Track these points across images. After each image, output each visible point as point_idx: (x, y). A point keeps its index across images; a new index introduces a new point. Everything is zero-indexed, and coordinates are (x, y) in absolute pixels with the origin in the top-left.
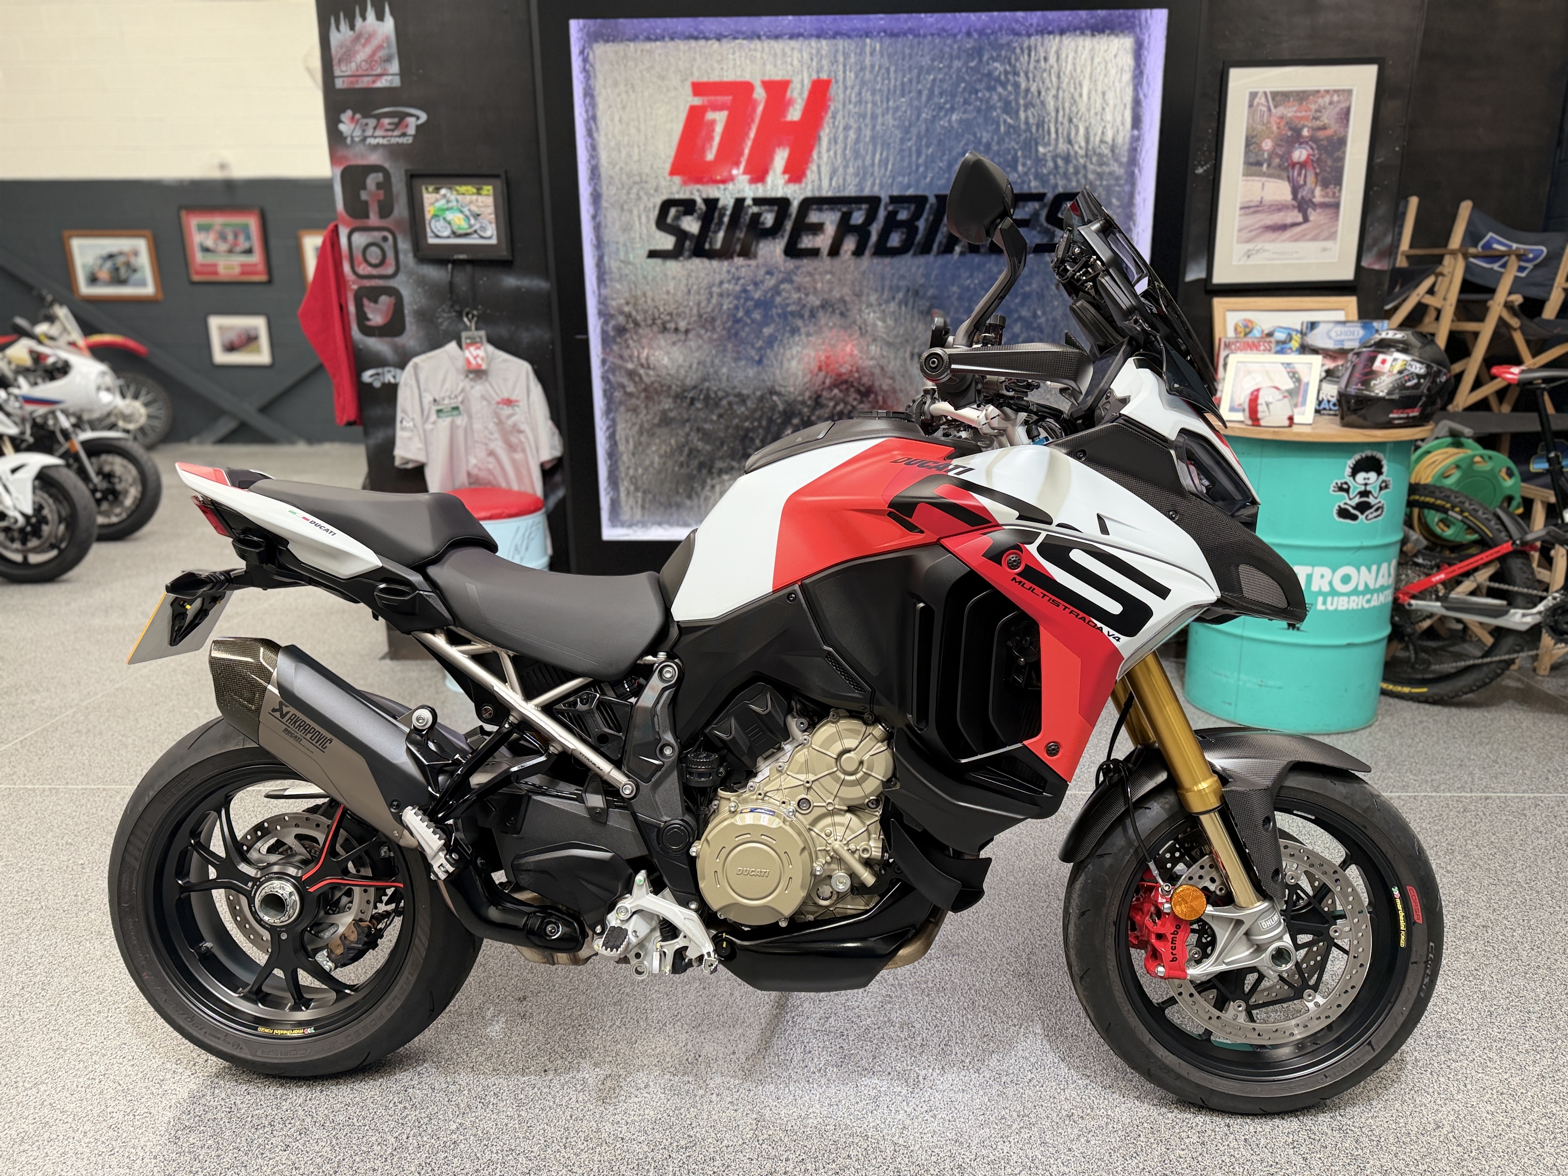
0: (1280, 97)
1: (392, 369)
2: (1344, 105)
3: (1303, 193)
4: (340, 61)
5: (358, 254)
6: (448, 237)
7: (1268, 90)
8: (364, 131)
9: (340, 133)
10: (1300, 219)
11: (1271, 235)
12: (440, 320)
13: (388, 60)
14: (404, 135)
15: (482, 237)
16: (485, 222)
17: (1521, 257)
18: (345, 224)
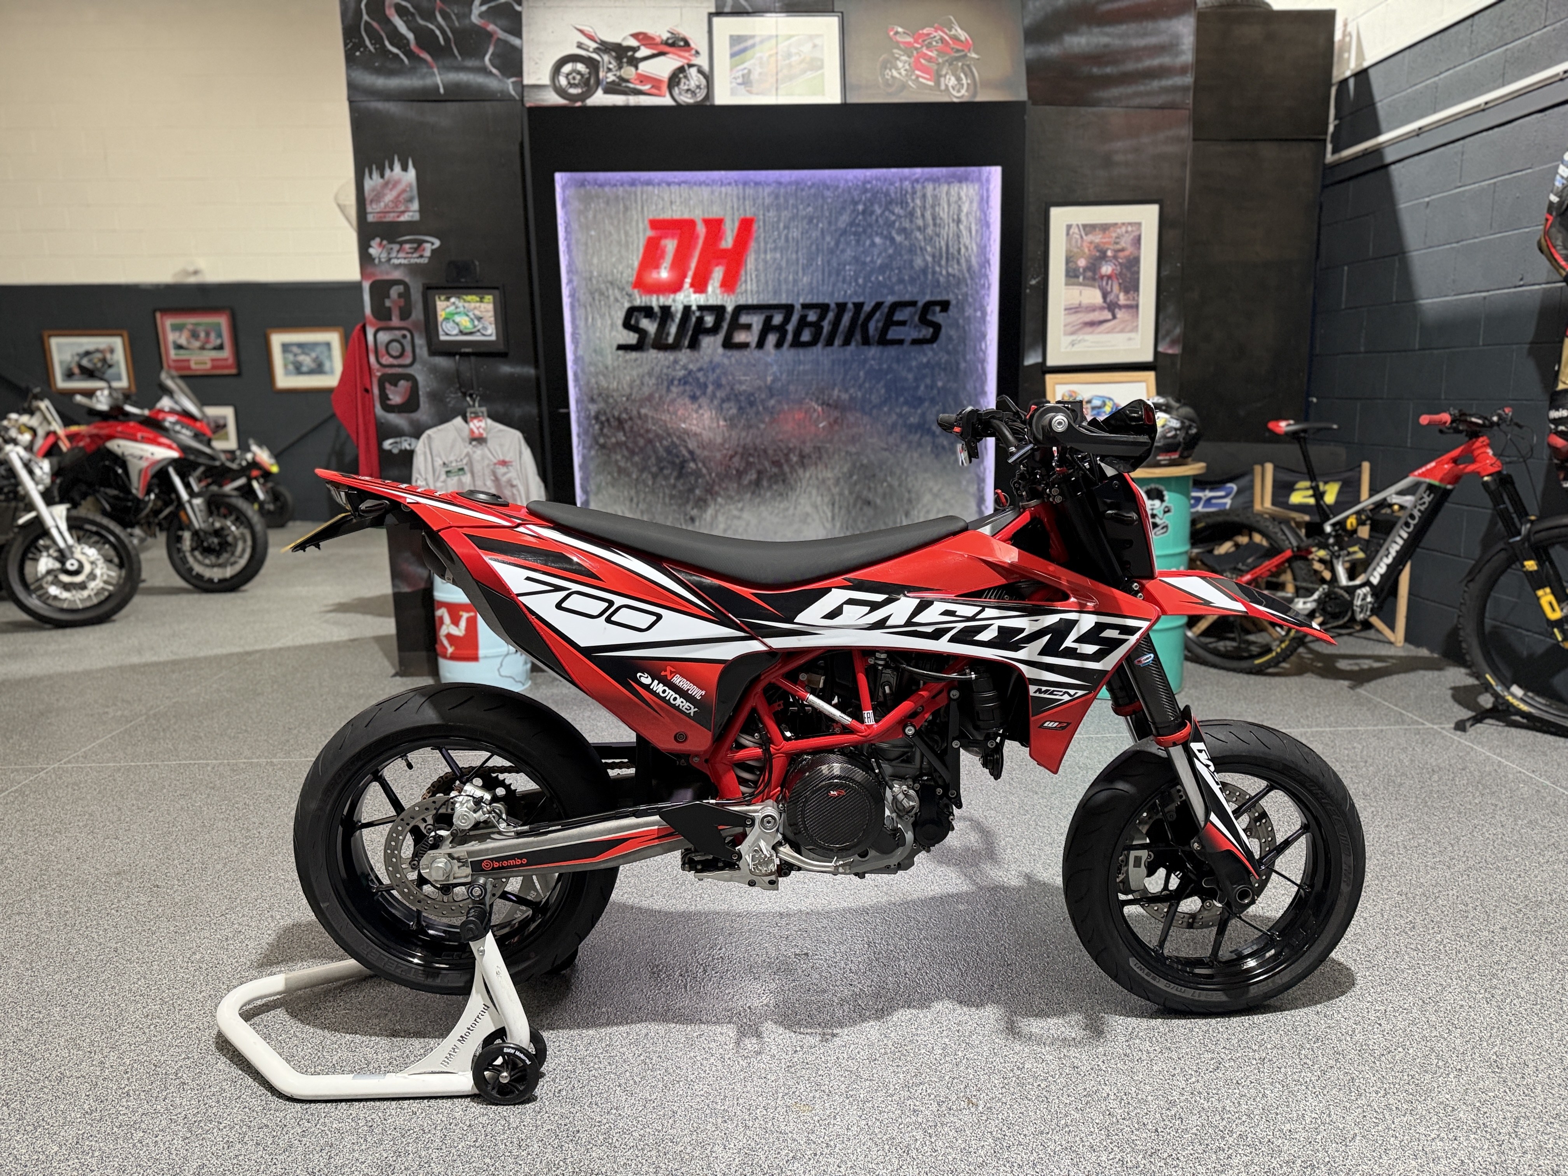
0: (1089, 228)
1: (409, 439)
2: (1136, 233)
3: (1111, 298)
4: (372, 201)
5: (381, 349)
6: (457, 335)
7: (1080, 223)
8: (389, 254)
9: (370, 255)
10: (1109, 316)
11: (1089, 329)
12: (448, 400)
13: (411, 200)
14: (421, 256)
15: (484, 335)
16: (487, 324)
18: (372, 325)
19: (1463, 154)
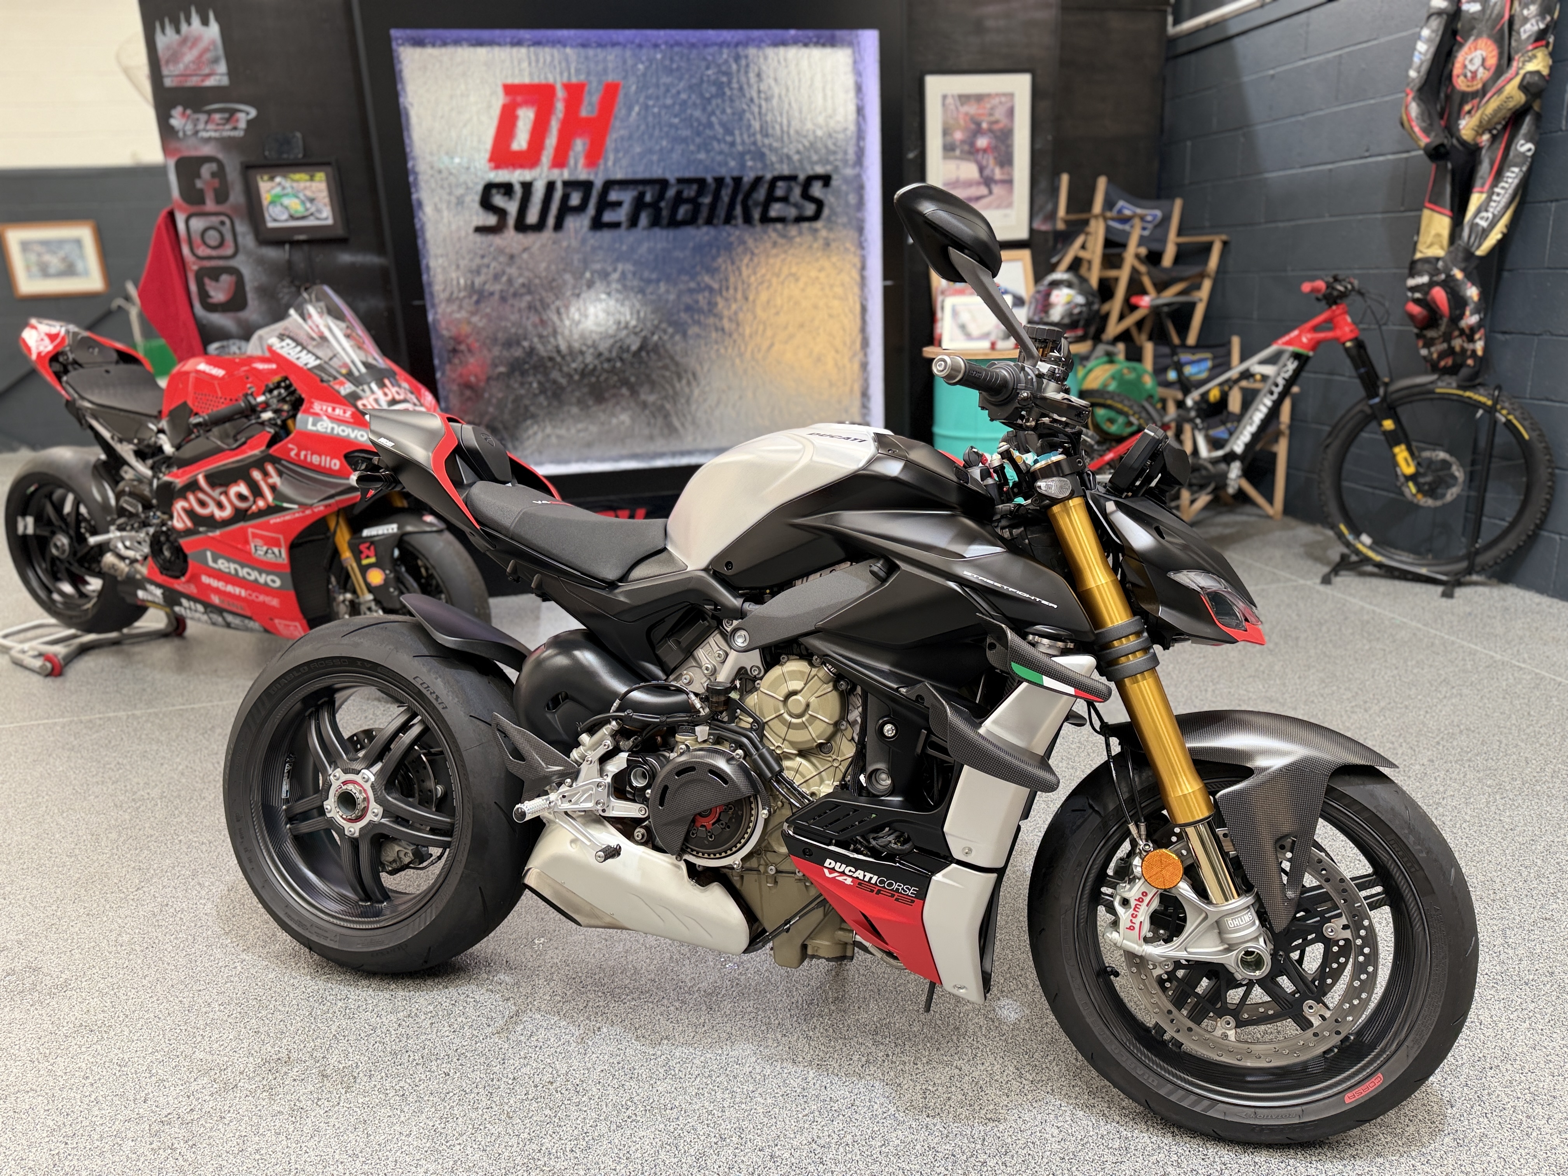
0: (964, 99)
1: (238, 342)
2: (1009, 105)
3: (987, 172)
4: (167, 62)
5: (196, 238)
6: (286, 220)
7: (955, 93)
8: (195, 125)
9: (172, 128)
10: (985, 192)
12: (281, 295)
13: (216, 61)
14: (235, 128)
15: (318, 219)
16: (321, 205)
17: (1142, 218)
18: (182, 210)
19: (1308, 25)
